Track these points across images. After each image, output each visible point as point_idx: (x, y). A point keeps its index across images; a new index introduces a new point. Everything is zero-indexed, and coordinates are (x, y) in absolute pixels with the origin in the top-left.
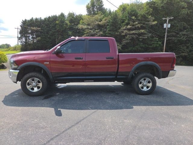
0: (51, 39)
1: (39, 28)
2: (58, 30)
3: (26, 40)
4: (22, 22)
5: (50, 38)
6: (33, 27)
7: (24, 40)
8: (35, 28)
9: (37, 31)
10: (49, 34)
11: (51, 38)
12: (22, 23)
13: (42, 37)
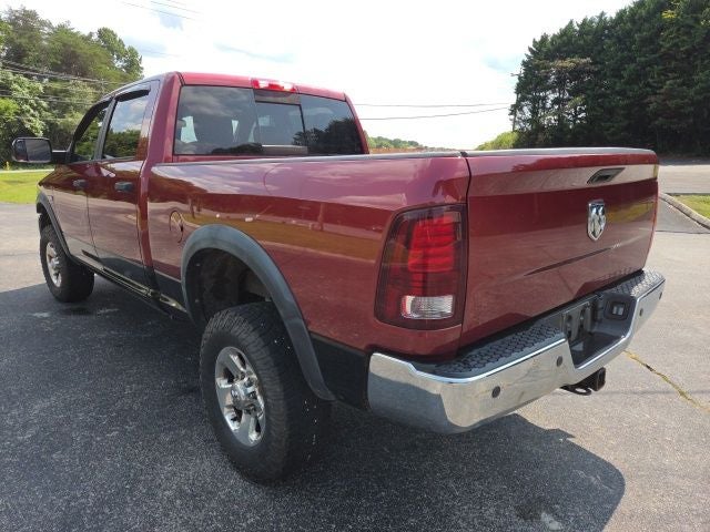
0: (628, 98)
1: (584, 60)
2: (665, 54)
3: (534, 112)
4: (530, 49)
5: (622, 93)
6: (564, 59)
7: (528, 115)
8: (568, 63)
9: (576, 73)
10: (622, 77)
11: (630, 94)
12: (529, 54)
13: (589, 92)
